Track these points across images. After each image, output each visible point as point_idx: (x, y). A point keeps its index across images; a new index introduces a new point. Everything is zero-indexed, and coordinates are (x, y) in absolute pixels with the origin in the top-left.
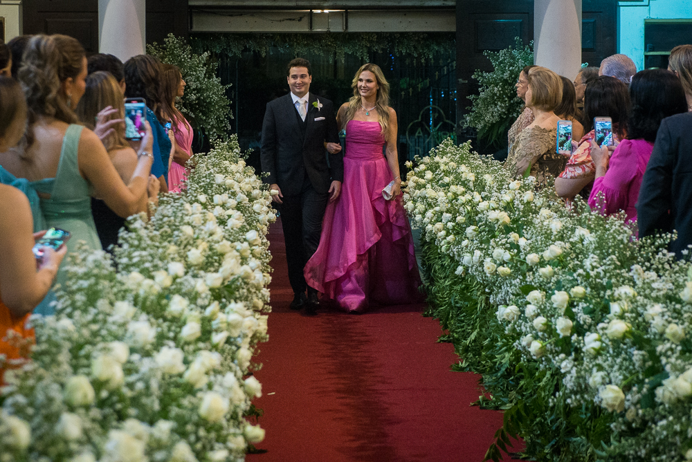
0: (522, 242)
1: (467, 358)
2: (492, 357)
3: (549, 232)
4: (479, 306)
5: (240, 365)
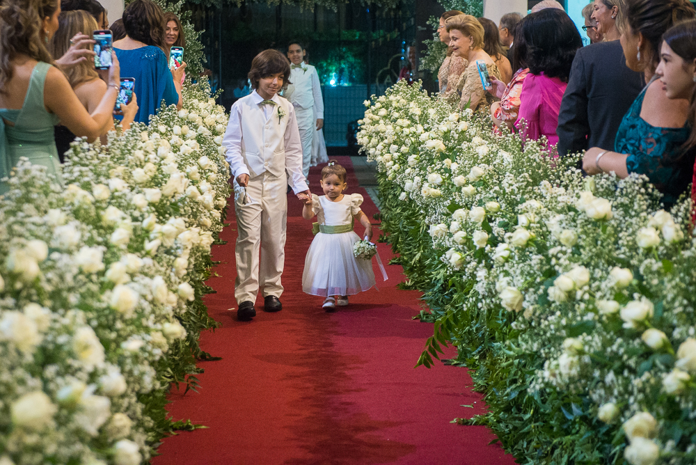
0: (454, 167)
3: (476, 156)
4: (421, 229)
5: (177, 272)
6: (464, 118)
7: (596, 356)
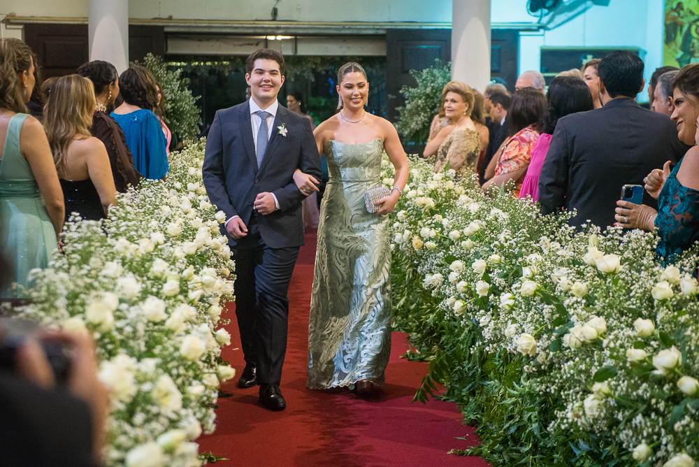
0: (445, 222)
1: (396, 321)
2: (418, 318)
4: (407, 277)
5: (212, 319)
6: (446, 178)
7: (621, 399)
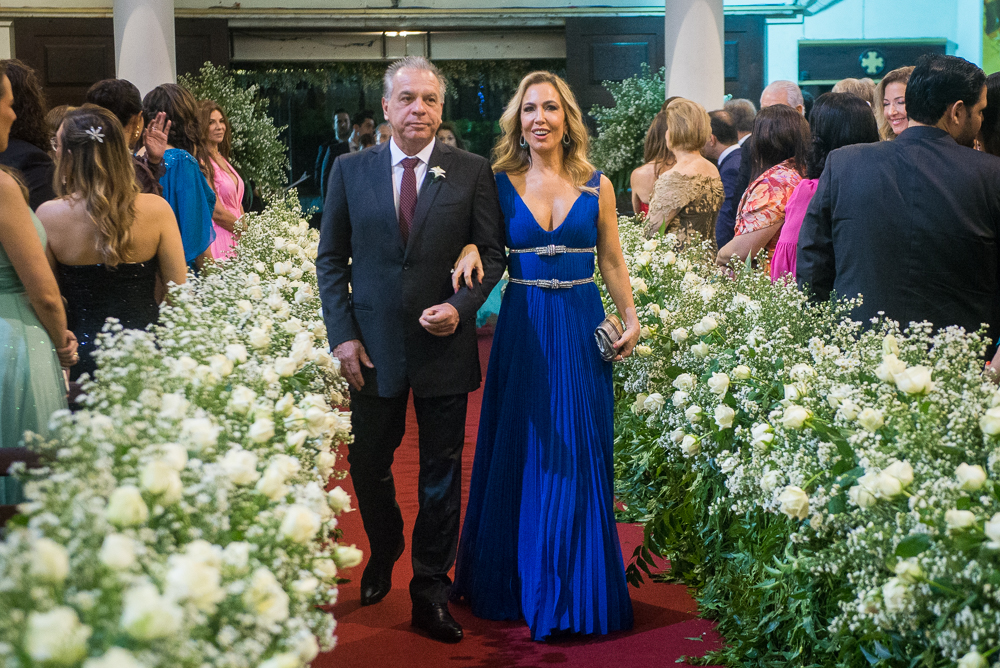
0: (664, 314)
2: (626, 458)
3: (698, 301)
5: (321, 473)
6: (663, 247)
7: (938, 585)
